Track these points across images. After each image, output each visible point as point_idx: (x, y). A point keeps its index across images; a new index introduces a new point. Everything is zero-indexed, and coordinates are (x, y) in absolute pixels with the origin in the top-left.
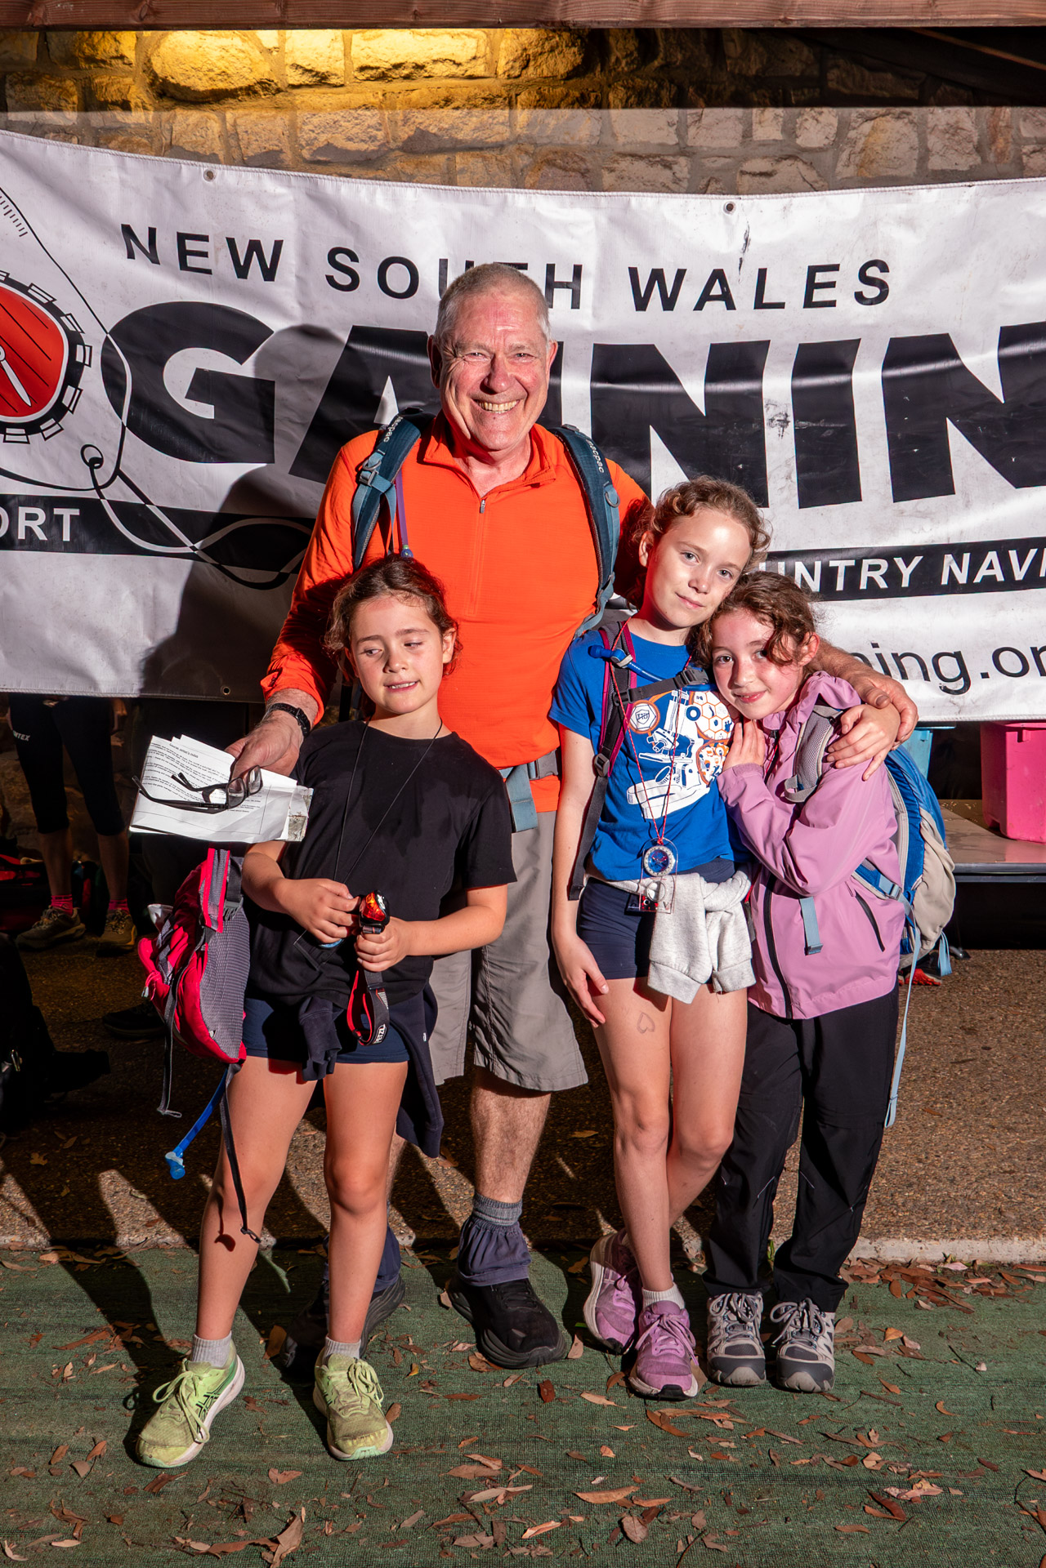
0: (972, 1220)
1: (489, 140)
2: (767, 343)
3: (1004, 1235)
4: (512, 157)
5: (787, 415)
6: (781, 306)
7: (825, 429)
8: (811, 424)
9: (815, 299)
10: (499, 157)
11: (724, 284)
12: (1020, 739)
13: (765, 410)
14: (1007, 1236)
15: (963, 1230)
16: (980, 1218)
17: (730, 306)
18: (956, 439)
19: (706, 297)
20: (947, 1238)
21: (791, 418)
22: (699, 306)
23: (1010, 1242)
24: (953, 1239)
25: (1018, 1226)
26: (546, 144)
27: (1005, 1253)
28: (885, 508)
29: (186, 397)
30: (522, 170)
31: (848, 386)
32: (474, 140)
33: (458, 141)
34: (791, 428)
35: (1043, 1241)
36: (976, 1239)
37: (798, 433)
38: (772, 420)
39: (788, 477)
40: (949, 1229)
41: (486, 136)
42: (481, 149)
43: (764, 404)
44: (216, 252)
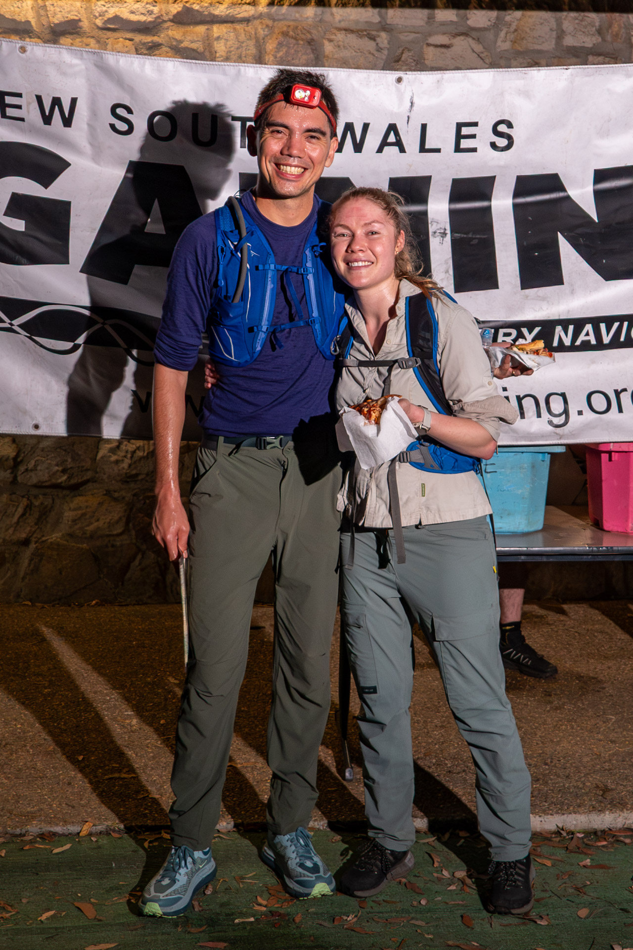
0: (578, 801)
1: (237, 16)
2: (430, 177)
3: (600, 811)
4: (256, 29)
5: (445, 229)
6: (438, 151)
7: (473, 239)
8: (462, 235)
9: (462, 146)
10: (246, 28)
11: (397, 134)
12: (610, 460)
13: (430, 225)
14: (601, 811)
15: (571, 808)
16: (584, 800)
17: (402, 150)
18: (565, 247)
19: (384, 143)
20: (559, 813)
21: (448, 232)
22: (380, 150)
23: (603, 815)
24: (563, 814)
25: (609, 804)
26: (281, 20)
27: (599, 823)
28: (515, 293)
29: (4, 215)
30: (264, 39)
31: (489, 209)
32: (227, 15)
33: (214, 15)
34: (448, 238)
35: (625, 814)
36: (580, 813)
37: (454, 243)
38: (435, 233)
39: (447, 272)
40: (562, 808)
41: (236, 13)
42: (232, 22)
43: (429, 222)
44: (28, 106)
